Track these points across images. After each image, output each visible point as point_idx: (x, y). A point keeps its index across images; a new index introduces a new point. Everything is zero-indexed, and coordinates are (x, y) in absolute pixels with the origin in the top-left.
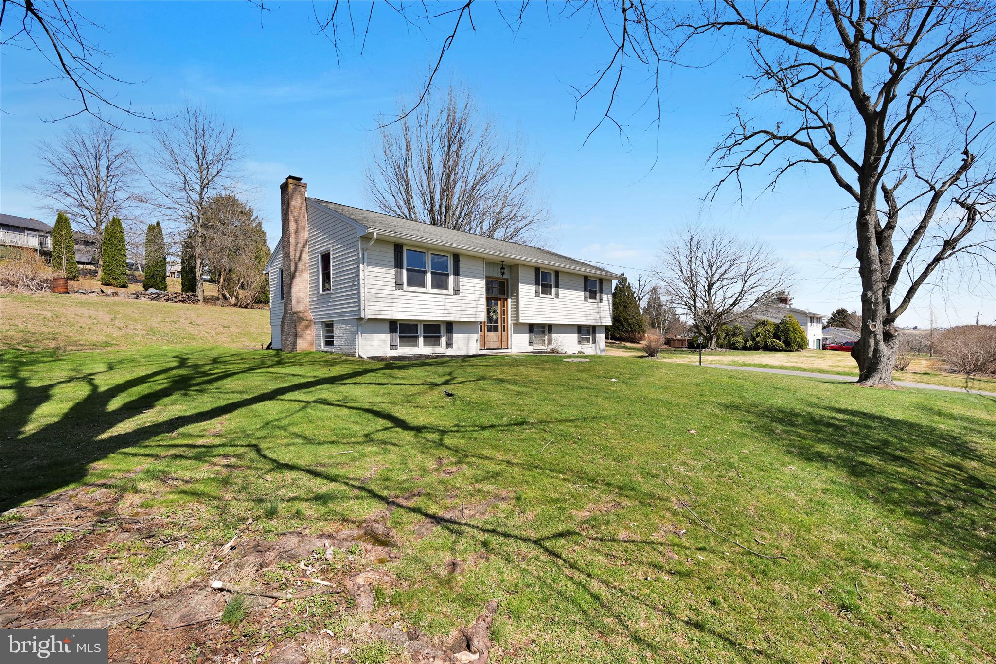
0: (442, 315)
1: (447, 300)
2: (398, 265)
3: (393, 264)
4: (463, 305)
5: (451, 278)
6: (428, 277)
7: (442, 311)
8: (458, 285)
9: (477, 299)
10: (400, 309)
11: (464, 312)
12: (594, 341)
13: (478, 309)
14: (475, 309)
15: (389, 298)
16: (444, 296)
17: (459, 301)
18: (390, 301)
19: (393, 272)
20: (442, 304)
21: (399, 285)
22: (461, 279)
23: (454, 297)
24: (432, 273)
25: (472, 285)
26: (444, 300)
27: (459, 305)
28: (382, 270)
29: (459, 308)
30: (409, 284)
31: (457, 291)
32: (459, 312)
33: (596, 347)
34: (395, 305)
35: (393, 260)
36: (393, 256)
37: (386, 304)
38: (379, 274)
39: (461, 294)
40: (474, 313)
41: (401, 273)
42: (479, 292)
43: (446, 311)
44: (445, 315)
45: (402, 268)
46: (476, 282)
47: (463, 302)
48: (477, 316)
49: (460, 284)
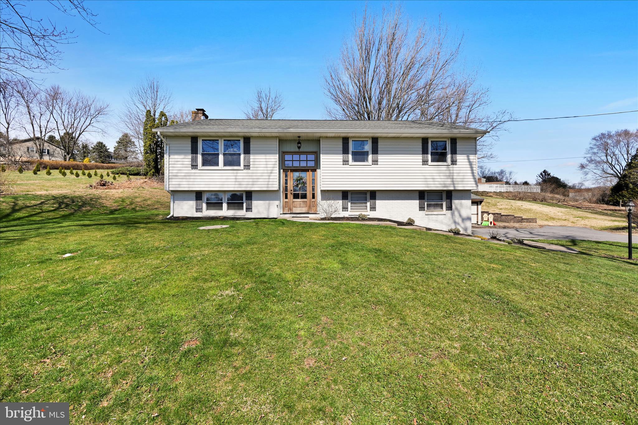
0: (233, 186)
1: (239, 174)
2: (194, 151)
3: (190, 151)
4: (255, 177)
5: (242, 156)
6: (221, 158)
7: (233, 183)
8: (249, 162)
9: (269, 172)
10: (195, 183)
11: (255, 183)
12: (450, 208)
13: (271, 180)
14: (267, 180)
15: (187, 176)
16: (235, 172)
17: (250, 174)
18: (188, 177)
19: (190, 157)
20: (234, 177)
21: (194, 166)
22: (252, 157)
23: (245, 171)
24: (224, 154)
25: (264, 160)
26: (235, 174)
27: (250, 177)
28: (182, 157)
29: (251, 180)
30: (203, 165)
31: (247, 167)
32: (250, 183)
33: (453, 214)
34: (192, 180)
35: (190, 148)
36: (190, 146)
37: (184, 180)
38: (179, 160)
39: (251, 169)
40: (266, 183)
41: (197, 158)
42: (272, 166)
43: (237, 183)
44: (236, 186)
45: (197, 153)
46: (268, 157)
47: (254, 174)
48: (270, 186)
49: (251, 160)
